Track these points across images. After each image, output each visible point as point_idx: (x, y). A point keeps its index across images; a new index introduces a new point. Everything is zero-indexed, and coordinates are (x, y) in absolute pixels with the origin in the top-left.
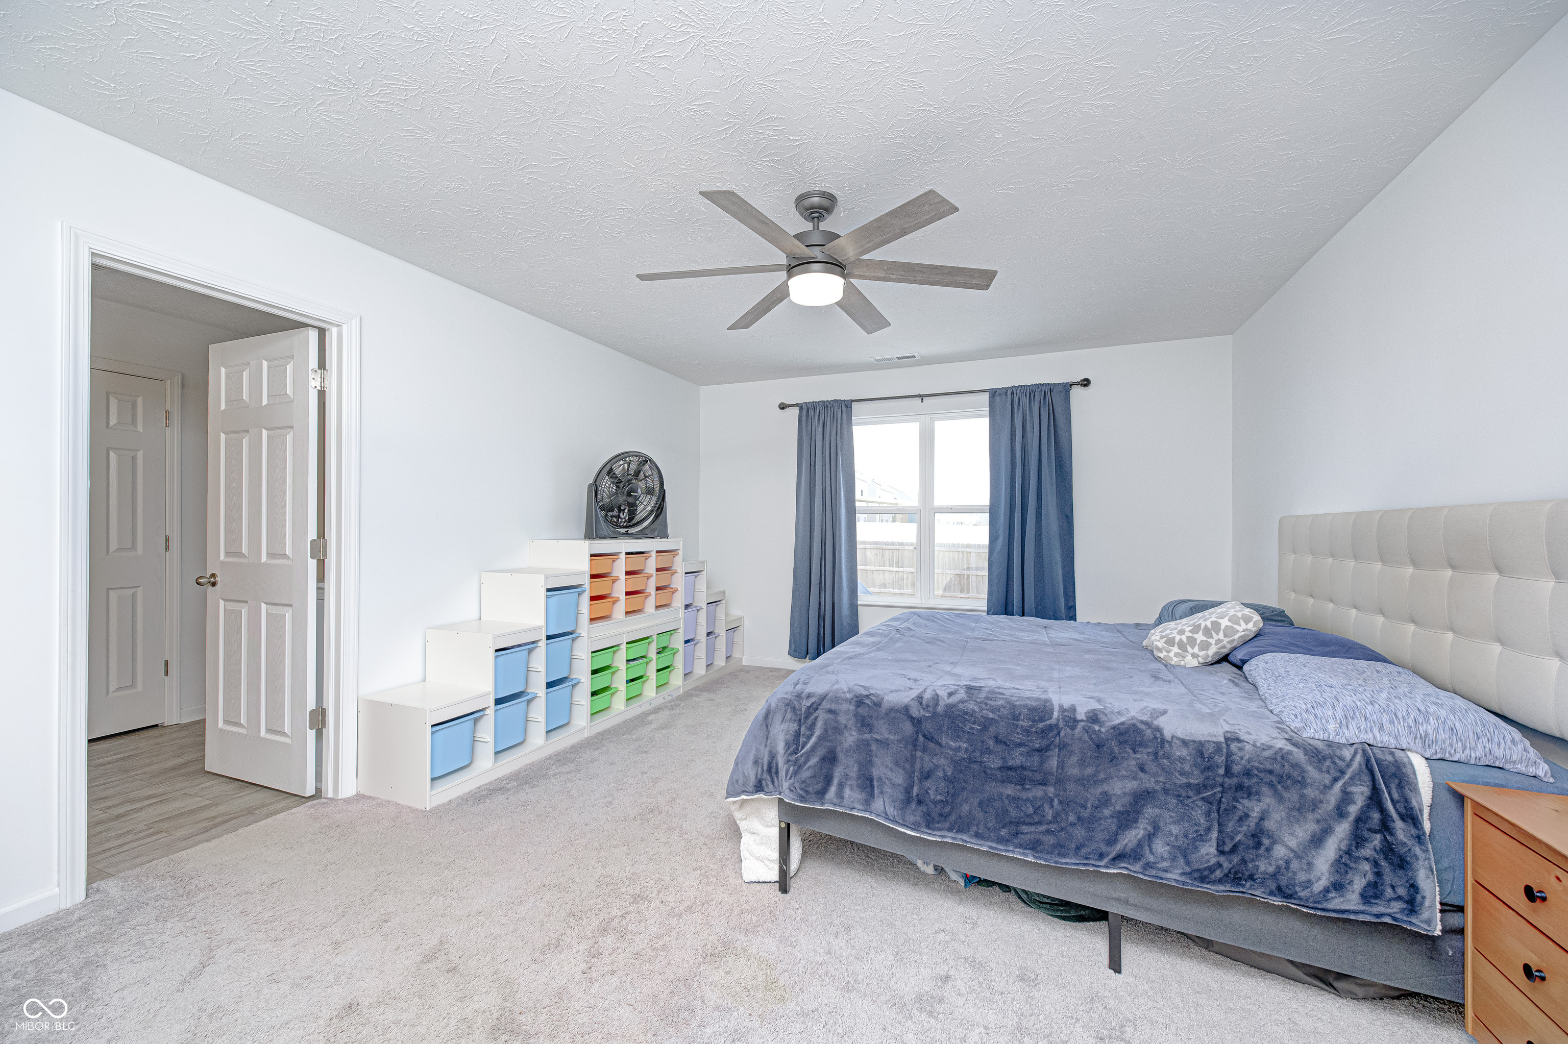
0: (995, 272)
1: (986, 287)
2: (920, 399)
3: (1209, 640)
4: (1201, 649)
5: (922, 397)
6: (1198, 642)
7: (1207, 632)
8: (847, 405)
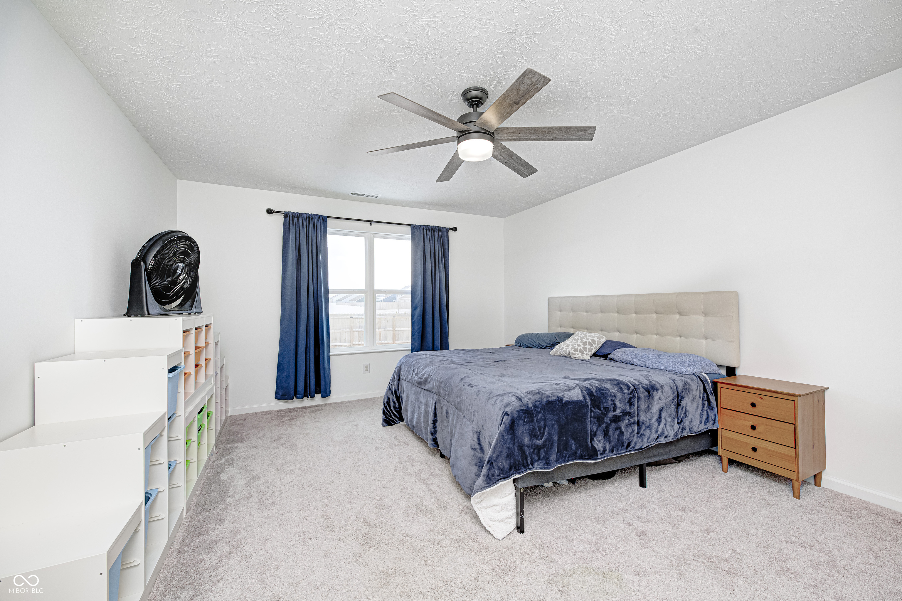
0: (537, 171)
1: (525, 176)
2: (369, 223)
3: (592, 347)
4: (589, 352)
5: (371, 222)
6: (588, 349)
7: (590, 344)
8: (324, 219)
